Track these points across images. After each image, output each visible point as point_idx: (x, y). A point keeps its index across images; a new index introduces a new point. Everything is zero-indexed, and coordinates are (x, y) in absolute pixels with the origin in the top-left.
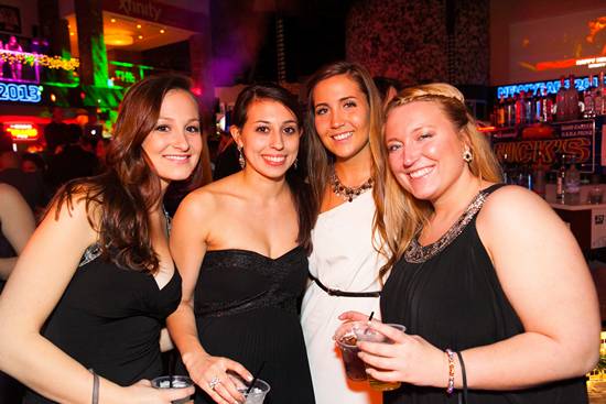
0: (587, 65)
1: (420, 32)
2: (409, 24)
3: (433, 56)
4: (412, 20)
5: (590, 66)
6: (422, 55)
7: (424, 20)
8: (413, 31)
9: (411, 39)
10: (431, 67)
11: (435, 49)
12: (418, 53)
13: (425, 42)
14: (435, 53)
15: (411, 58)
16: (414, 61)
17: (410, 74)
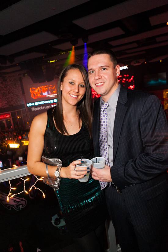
0: (49, 97)
1: (6, 90)
2: (2, 88)
3: (12, 97)
4: (3, 87)
5: (50, 97)
6: (8, 97)
7: (7, 87)
8: (4, 90)
9: (4, 92)
10: (12, 101)
11: (12, 95)
12: (7, 97)
13: (9, 93)
14: (12, 96)
15: (5, 98)
16: (6, 99)
17: (6, 104)
